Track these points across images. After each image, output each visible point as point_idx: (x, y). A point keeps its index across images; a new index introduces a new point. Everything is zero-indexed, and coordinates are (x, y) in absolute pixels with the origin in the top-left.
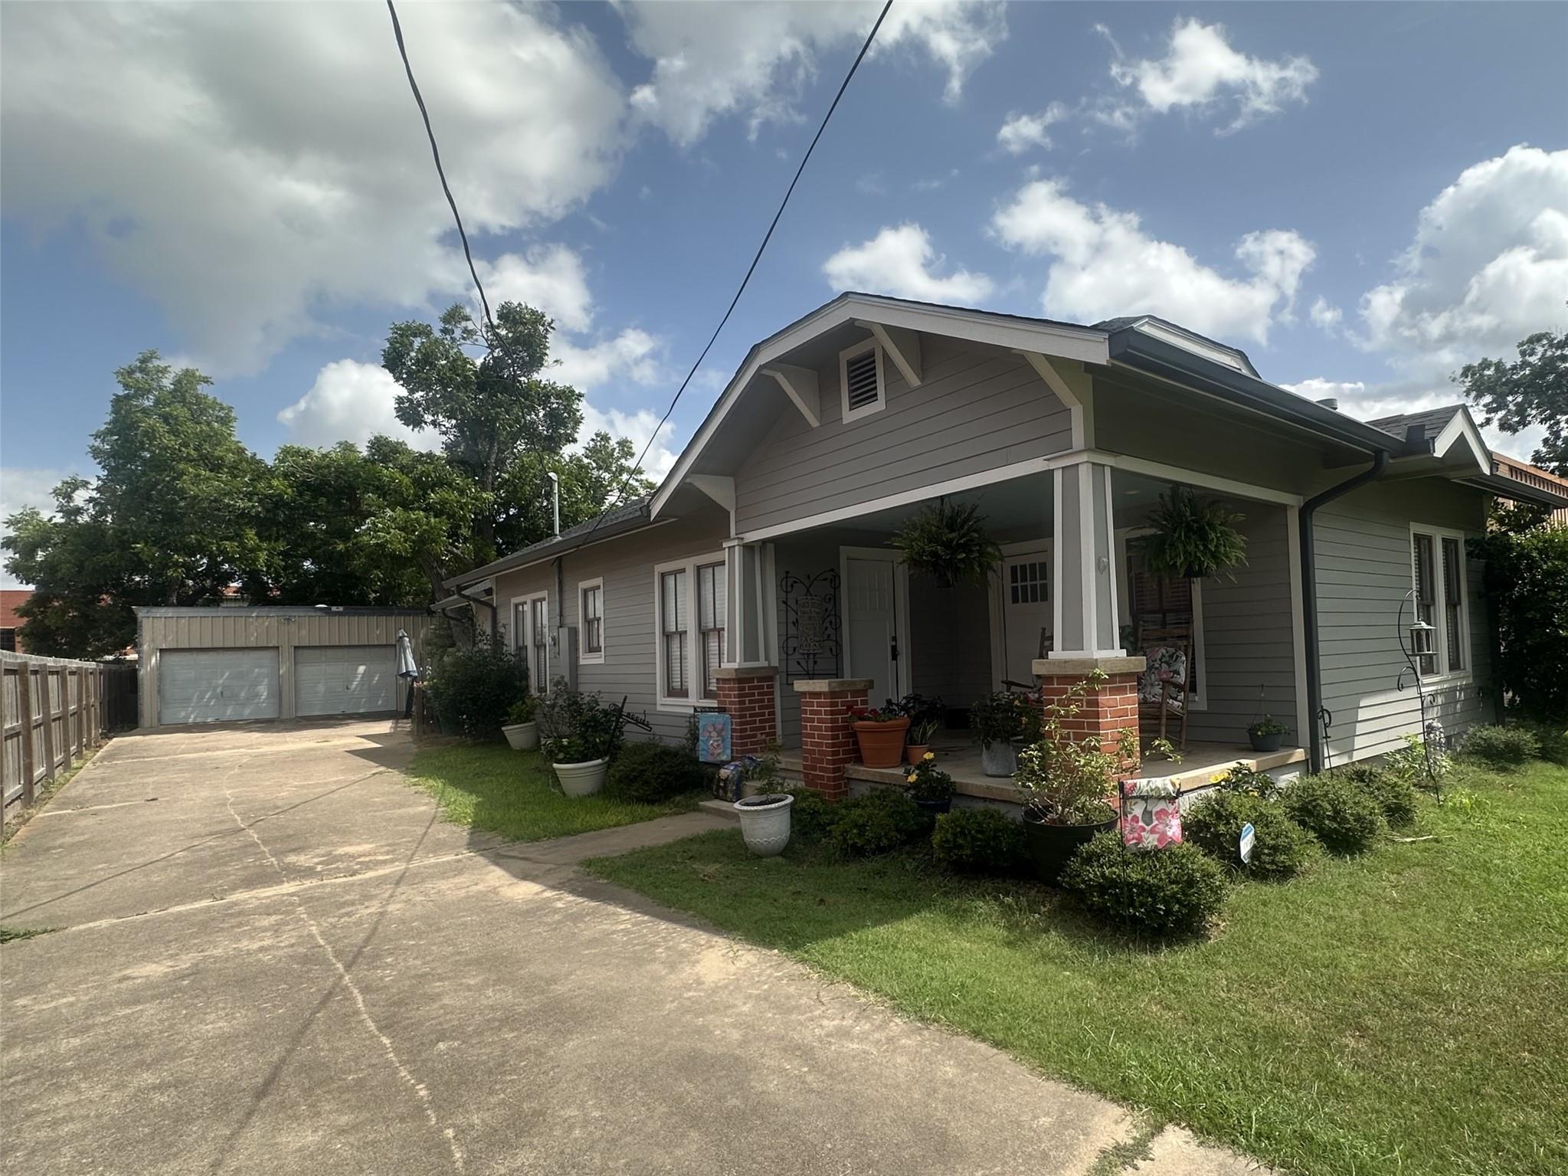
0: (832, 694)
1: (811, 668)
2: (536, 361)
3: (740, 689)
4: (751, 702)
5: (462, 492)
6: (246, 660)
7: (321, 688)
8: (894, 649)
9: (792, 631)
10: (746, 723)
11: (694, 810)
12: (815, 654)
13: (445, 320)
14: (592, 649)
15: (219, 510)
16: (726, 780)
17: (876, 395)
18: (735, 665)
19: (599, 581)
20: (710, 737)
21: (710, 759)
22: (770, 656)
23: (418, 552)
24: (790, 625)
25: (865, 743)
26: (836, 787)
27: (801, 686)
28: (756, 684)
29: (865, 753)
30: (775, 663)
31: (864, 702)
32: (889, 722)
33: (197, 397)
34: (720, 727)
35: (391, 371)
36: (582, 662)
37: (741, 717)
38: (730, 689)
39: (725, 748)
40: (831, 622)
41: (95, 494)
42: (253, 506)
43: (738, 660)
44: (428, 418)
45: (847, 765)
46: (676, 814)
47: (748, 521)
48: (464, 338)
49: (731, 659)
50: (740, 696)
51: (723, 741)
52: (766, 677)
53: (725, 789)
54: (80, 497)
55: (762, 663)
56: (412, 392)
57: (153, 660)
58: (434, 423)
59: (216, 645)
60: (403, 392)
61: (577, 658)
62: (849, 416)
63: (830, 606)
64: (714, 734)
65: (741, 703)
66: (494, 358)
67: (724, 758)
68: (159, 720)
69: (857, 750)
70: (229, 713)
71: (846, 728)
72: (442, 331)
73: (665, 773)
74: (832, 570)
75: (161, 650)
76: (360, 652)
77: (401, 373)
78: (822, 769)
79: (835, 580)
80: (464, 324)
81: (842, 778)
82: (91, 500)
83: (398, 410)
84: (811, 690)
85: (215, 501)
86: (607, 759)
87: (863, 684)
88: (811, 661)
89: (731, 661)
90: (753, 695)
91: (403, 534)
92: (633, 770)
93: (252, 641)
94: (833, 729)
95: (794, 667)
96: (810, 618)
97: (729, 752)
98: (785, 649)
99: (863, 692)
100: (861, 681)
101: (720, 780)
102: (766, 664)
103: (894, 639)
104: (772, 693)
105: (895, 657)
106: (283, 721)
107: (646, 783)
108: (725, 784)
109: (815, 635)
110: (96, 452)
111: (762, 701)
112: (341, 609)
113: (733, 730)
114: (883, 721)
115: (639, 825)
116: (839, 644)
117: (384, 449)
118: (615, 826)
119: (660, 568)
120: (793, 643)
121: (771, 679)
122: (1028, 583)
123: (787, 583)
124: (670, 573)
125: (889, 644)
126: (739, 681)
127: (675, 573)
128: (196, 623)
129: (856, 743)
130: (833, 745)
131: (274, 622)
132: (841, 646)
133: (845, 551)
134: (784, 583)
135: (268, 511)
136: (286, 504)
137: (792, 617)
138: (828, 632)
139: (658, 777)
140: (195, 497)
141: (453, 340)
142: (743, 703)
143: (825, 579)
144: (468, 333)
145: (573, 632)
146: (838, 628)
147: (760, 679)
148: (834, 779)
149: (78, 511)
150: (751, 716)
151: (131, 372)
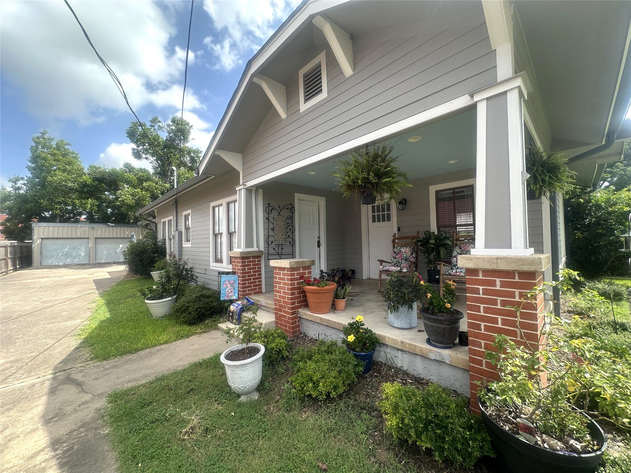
0: (292, 269)
1: (280, 251)
2: (185, 139)
3: (243, 262)
4: (248, 269)
5: (157, 183)
6: (77, 242)
7: (105, 252)
8: (319, 242)
9: (271, 233)
10: (246, 280)
11: (215, 329)
12: (282, 245)
13: (151, 122)
14: (188, 240)
15: (61, 187)
16: (233, 312)
17: (321, 90)
18: (241, 250)
19: (189, 211)
20: (227, 287)
21: (226, 298)
22: (260, 245)
23: (138, 204)
24: (270, 230)
25: (311, 299)
26: (293, 323)
27: (273, 263)
28: (251, 259)
29: (310, 304)
30: (262, 248)
31: (310, 273)
32: (326, 287)
33: (65, 149)
34: (232, 282)
35: (130, 138)
36: (184, 246)
37: (243, 277)
38: (238, 262)
39: (235, 293)
40: (290, 229)
41: (26, 182)
42: (75, 186)
43: (242, 247)
44: (144, 156)
45: (300, 310)
46: (204, 332)
47: (248, 176)
48: (158, 129)
49: (239, 247)
50: (243, 266)
51: (234, 289)
52: (257, 256)
53: (232, 316)
54: (19, 184)
55: (255, 249)
56: (138, 146)
57: (38, 242)
58: (146, 158)
59: (63, 237)
60: (134, 146)
61: (182, 244)
62: (304, 107)
63: (290, 221)
64: (229, 286)
65: (243, 270)
66: (170, 137)
67: (234, 298)
68: (41, 264)
69: (306, 301)
70: (68, 261)
71: (299, 288)
72: (150, 126)
73: (200, 308)
74: (291, 204)
75: (42, 238)
76: (121, 240)
77: (133, 139)
78: (285, 312)
79: (292, 209)
80: (158, 124)
81: (296, 317)
82: (24, 184)
83: (133, 153)
84: (280, 266)
85: (59, 183)
86: (175, 297)
87: (309, 263)
88: (280, 248)
89: (239, 249)
90: (250, 265)
91: (132, 197)
92: (184, 305)
93: (78, 235)
94: (292, 289)
95: (271, 251)
96: (280, 227)
97: (237, 295)
98: (268, 242)
99: (309, 267)
100: (308, 261)
101: (230, 311)
102: (257, 249)
103: (319, 238)
104: (260, 264)
105: (319, 246)
106: (89, 264)
107: (190, 313)
108: (232, 314)
109: (283, 236)
110: (29, 168)
111: (255, 268)
112: (113, 225)
113: (239, 284)
114: (323, 287)
115: (180, 341)
116: (294, 240)
117: (129, 168)
118: (164, 344)
119: (212, 204)
120: (271, 239)
121: (259, 257)
122: (381, 213)
123: (269, 209)
124: (216, 206)
125: (317, 240)
126: (243, 258)
127: (219, 206)
128: (56, 229)
129: (305, 296)
130: (292, 299)
131: (87, 229)
132: (295, 241)
133: (297, 196)
134: (267, 209)
135: (81, 187)
136: (88, 186)
137: (271, 226)
138: (288, 234)
139: (196, 310)
140: (51, 181)
141: (155, 129)
142: (245, 269)
143: (288, 209)
144: (160, 128)
145: (180, 233)
146: (293, 232)
147: (254, 257)
148: (292, 318)
149: (19, 188)
150: (249, 276)
151: (38, 138)
